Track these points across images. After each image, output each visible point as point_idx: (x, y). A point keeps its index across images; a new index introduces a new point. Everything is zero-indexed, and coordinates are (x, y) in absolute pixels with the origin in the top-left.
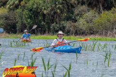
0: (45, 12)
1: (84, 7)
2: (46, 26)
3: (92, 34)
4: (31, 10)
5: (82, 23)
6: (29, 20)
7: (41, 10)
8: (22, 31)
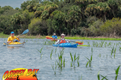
0: (67, 21)
1: (94, 18)
2: (68, 30)
3: (99, 35)
4: (57, 20)
5: (92, 28)
6: (56, 26)
7: (64, 19)
8: (51, 34)
